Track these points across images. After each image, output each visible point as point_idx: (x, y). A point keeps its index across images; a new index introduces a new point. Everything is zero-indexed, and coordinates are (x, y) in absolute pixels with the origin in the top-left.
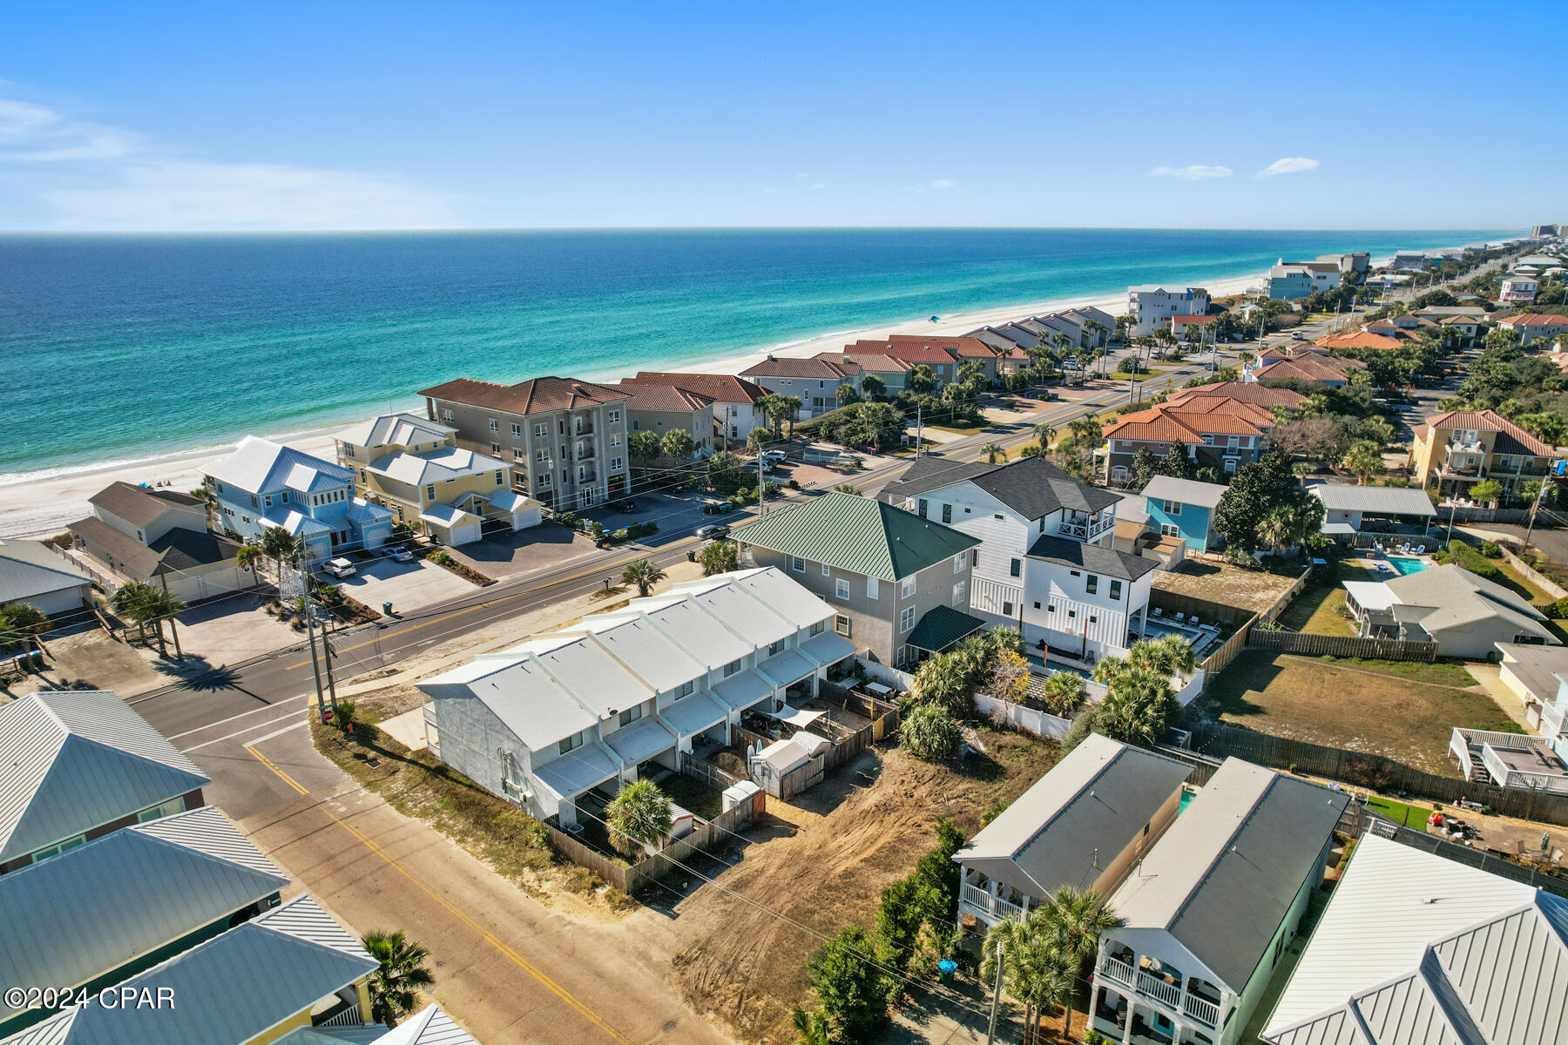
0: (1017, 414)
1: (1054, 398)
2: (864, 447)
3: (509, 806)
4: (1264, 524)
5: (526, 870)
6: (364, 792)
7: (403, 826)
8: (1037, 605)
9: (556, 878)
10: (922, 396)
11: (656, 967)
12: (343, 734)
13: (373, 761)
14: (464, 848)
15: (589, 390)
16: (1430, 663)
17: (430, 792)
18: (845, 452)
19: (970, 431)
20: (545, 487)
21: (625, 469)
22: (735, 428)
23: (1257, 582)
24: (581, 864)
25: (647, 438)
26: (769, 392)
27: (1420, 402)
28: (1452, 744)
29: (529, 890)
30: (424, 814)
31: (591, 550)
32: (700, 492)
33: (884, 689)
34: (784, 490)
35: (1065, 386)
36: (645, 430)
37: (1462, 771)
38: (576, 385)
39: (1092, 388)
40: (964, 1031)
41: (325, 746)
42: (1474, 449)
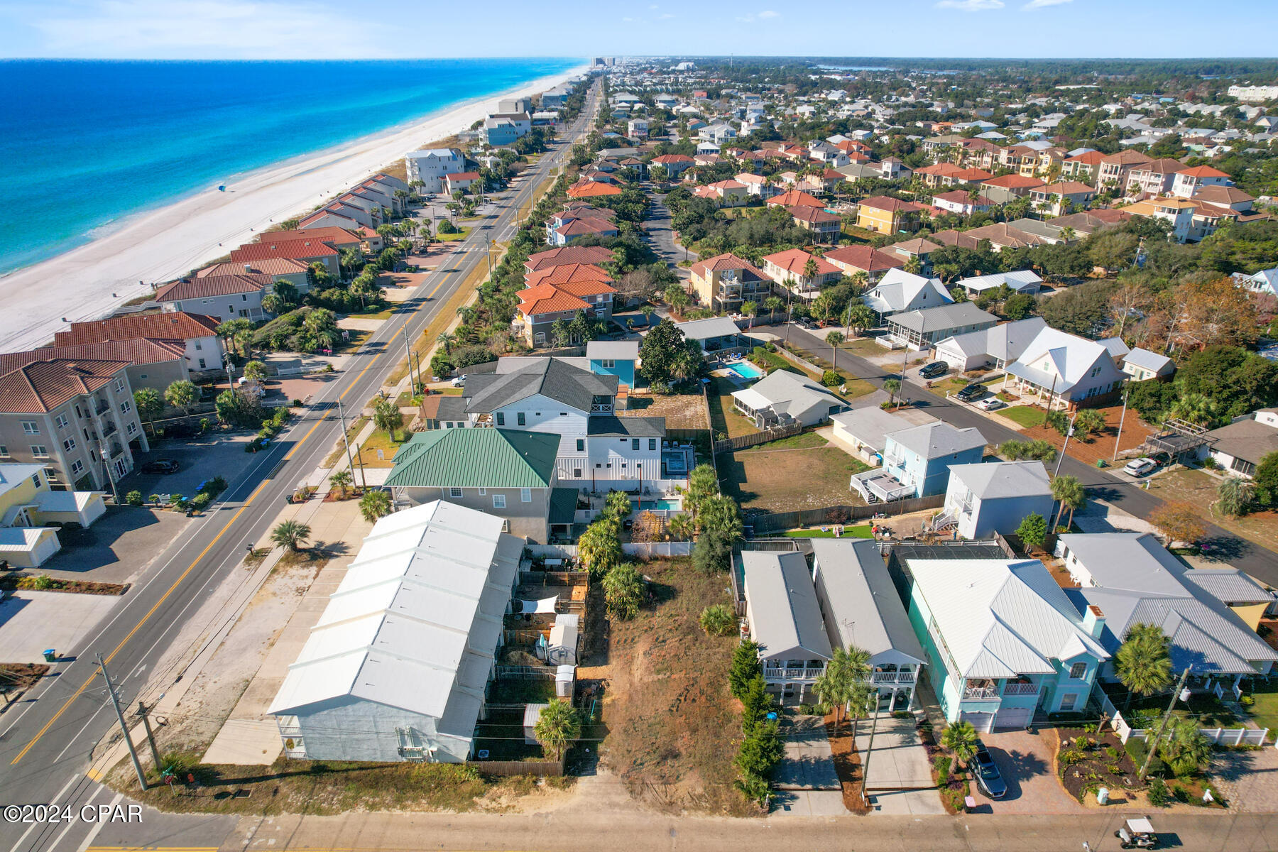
0: (402, 290)
1: (416, 269)
2: (320, 350)
3: (411, 764)
4: (673, 366)
5: (475, 799)
6: (270, 819)
7: (345, 823)
8: (598, 466)
9: (504, 794)
10: (331, 291)
11: (627, 806)
12: (183, 786)
13: (240, 793)
14: (412, 811)
15: (87, 367)
16: (801, 434)
17: (330, 788)
18: (305, 358)
19: (381, 313)
20: (81, 474)
21: (139, 432)
22: (202, 361)
23: (679, 404)
24: (512, 774)
25: (147, 395)
26: (219, 319)
27: (651, 233)
28: (852, 484)
29: (495, 810)
30: (345, 805)
31: (185, 522)
32: (219, 431)
33: (558, 562)
34: (293, 411)
35: (414, 254)
36: (142, 388)
37: (862, 497)
38: (72, 365)
39: (434, 254)
40: (802, 744)
41: (176, 804)
42: (735, 281)
